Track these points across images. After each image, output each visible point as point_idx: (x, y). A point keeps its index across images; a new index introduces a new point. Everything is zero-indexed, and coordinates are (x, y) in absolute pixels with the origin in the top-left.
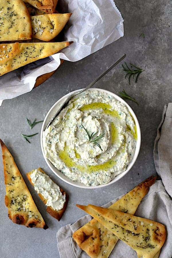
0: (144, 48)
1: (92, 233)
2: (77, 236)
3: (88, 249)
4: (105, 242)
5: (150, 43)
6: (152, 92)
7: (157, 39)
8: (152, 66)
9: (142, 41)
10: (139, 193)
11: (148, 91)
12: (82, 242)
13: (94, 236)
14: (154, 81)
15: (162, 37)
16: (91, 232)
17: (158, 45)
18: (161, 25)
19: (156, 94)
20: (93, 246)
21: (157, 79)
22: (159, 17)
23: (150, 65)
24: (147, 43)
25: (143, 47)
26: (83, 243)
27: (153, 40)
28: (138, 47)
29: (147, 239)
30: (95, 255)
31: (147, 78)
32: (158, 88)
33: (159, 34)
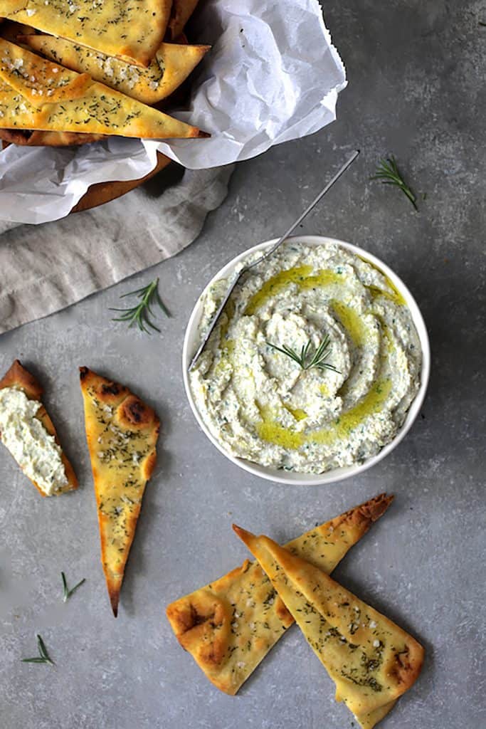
0: (430, 91)
1: (212, 613)
2: (175, 614)
3: (198, 650)
4: (243, 639)
5: (445, 76)
6: (453, 206)
7: (462, 66)
8: (451, 137)
9: (424, 71)
10: (343, 532)
11: (442, 202)
12: (185, 631)
13: (215, 620)
14: (458, 176)
15: (476, 61)
16: (211, 609)
17: (464, 80)
18: (474, 27)
19: (464, 208)
20: (212, 643)
21: (464, 169)
22: (468, 8)
23: (447, 135)
24: (436, 77)
25: (426, 88)
26: (188, 633)
27: (452, 68)
28: (413, 90)
29: (371, 664)
30: (212, 666)
31: (438, 169)
32: (469, 193)
33: (469, 51)
